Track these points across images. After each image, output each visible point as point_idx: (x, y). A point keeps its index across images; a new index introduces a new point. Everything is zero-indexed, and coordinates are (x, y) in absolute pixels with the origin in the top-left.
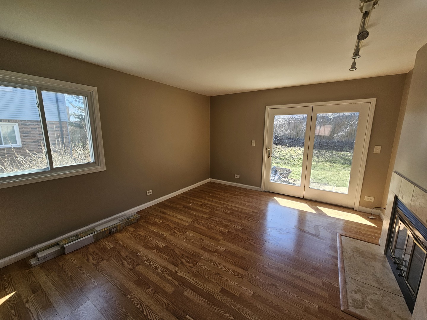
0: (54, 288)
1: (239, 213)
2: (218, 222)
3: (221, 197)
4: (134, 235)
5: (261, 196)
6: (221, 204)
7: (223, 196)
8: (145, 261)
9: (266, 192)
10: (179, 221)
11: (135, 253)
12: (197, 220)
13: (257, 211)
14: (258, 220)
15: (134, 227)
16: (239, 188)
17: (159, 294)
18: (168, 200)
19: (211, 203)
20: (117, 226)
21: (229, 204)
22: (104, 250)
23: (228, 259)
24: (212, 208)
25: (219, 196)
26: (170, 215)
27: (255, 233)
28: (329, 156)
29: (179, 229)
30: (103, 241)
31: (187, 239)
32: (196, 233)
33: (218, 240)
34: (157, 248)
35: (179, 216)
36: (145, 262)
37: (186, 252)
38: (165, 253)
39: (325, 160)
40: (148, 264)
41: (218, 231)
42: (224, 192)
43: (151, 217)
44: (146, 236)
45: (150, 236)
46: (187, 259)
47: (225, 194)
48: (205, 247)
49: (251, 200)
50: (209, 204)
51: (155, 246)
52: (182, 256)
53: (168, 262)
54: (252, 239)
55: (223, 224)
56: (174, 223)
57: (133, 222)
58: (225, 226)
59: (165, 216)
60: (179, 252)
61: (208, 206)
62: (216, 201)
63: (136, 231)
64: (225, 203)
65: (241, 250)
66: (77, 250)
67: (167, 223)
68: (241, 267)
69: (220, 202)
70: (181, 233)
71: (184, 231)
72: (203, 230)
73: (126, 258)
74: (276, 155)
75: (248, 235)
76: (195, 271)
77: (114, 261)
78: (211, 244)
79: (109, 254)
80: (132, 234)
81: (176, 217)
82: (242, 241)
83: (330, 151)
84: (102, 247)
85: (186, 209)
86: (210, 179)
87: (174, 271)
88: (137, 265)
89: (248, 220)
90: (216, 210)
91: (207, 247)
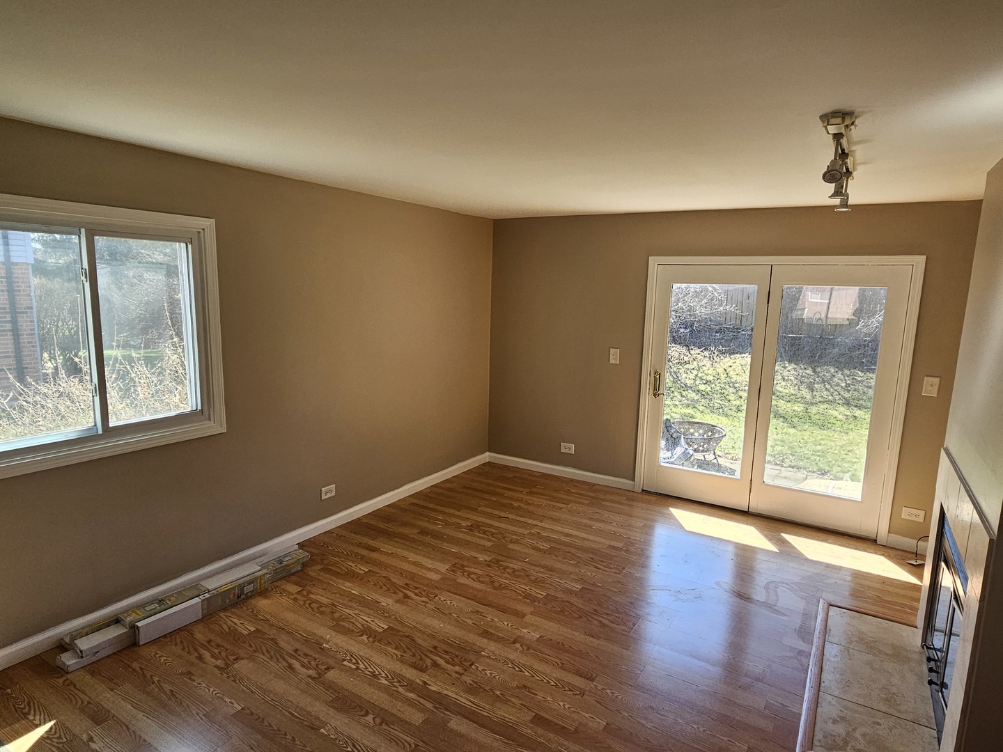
0: (140, 715)
1: (573, 551)
2: (517, 573)
3: (522, 505)
4: (302, 603)
5: (635, 503)
6: (525, 525)
7: (529, 504)
8: (344, 660)
9: (649, 493)
10: (413, 569)
11: (317, 644)
12: (463, 566)
13: (620, 545)
14: (624, 569)
15: (297, 584)
16: (572, 480)
17: (392, 726)
18: (375, 514)
19: (496, 524)
21: (547, 526)
22: (234, 635)
23: (547, 657)
24: (499, 536)
25: (516, 504)
26: (386, 554)
27: (614, 598)
28: (843, 385)
29: (416, 588)
30: (226, 616)
31: (440, 612)
32: (464, 599)
33: (520, 615)
34: (367, 631)
35: (413, 557)
36: (345, 663)
37: (443, 641)
38: (389, 643)
39: (830, 398)
40: (354, 667)
41: (520, 595)
42: (531, 493)
43: (337, 559)
44: (333, 605)
46: (448, 657)
47: (535, 499)
48: (488, 631)
49: (607, 516)
50: (491, 526)
51: (362, 628)
52: (433, 650)
53: (401, 662)
54: (607, 614)
55: (533, 578)
56: (402, 573)
57: (293, 571)
58: (537, 582)
59: (375, 555)
60: (425, 641)
61: (489, 531)
62: (510, 516)
63: (305, 593)
64: (535, 522)
65: (580, 637)
66: (165, 636)
67: (384, 573)
68: (578, 673)
69: (522, 519)
70: (424, 599)
71: (431, 593)
72: (481, 590)
73: (296, 655)
74: (687, 378)
75: (596, 603)
76: (469, 681)
77: (267, 660)
78: (504, 624)
79: (250, 646)
80: (295, 600)
81: (405, 559)
82: (580, 617)
83: (847, 372)
84: (227, 630)
85: (428, 539)
86: (488, 454)
87: (418, 681)
88: (328, 669)
89: (596, 568)
90: (511, 541)
91: (493, 632)
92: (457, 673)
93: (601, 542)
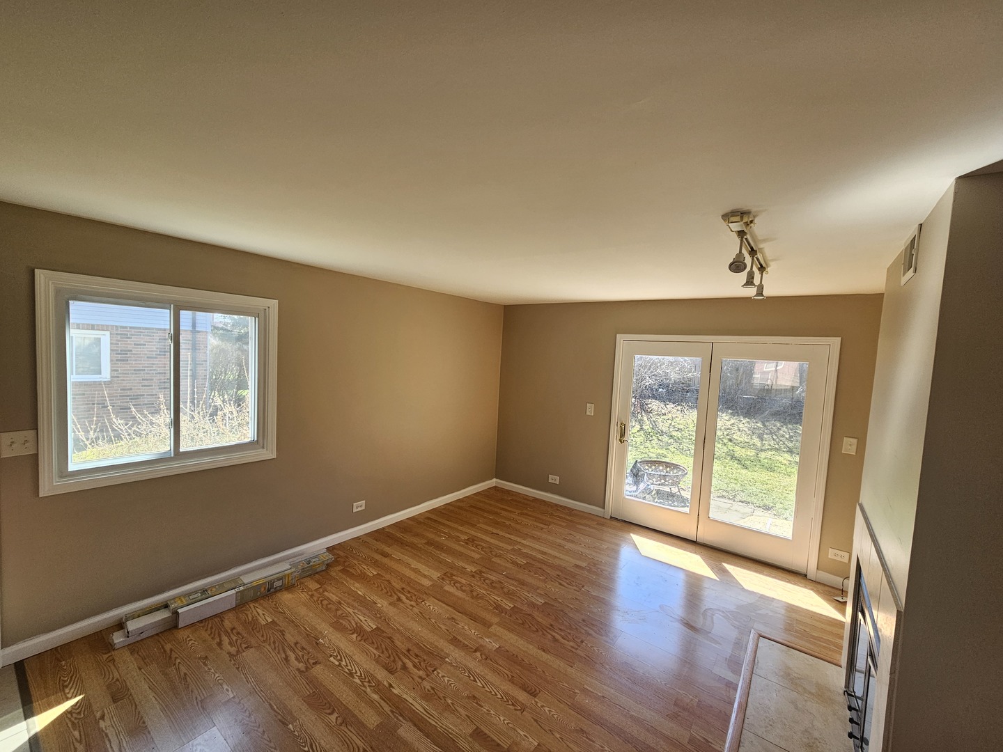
1: (544, 567)
2: (494, 585)
3: (512, 524)
4: (315, 599)
6: (510, 542)
7: (518, 524)
8: (331, 656)
9: (616, 519)
10: (412, 575)
11: (314, 639)
12: (452, 575)
13: (584, 564)
14: (583, 587)
15: (318, 582)
16: (556, 505)
17: (350, 728)
18: (398, 525)
19: (487, 539)
20: (285, 576)
21: (528, 544)
22: (253, 626)
23: (501, 668)
24: (487, 550)
25: (508, 523)
26: (395, 560)
27: (571, 615)
29: (410, 592)
30: (254, 607)
31: (424, 617)
32: (444, 605)
33: (486, 624)
34: (359, 630)
35: (415, 564)
36: (332, 659)
37: (417, 645)
38: (373, 643)
40: (337, 663)
41: (491, 605)
42: (521, 514)
43: (356, 563)
44: (340, 603)
45: (348, 604)
46: (416, 661)
47: (523, 520)
48: (457, 639)
49: (578, 537)
50: (483, 540)
51: (355, 626)
52: (406, 652)
53: (377, 662)
54: (561, 629)
55: (506, 590)
56: (402, 578)
57: (318, 570)
58: (509, 595)
59: (386, 560)
60: (403, 643)
61: (480, 545)
62: (501, 533)
63: (321, 590)
64: (518, 540)
65: (533, 650)
66: (201, 621)
67: (388, 577)
69: (509, 536)
70: (412, 603)
71: (420, 598)
72: (460, 599)
73: (295, 648)
75: (553, 618)
76: (428, 687)
77: (271, 650)
78: (472, 631)
79: (263, 636)
80: (312, 596)
81: (408, 565)
82: (537, 631)
84: (250, 619)
85: (431, 549)
86: (494, 480)
87: (385, 683)
88: (315, 663)
89: (560, 584)
90: (496, 556)
91: (461, 639)
92: (420, 677)
93: (568, 561)
